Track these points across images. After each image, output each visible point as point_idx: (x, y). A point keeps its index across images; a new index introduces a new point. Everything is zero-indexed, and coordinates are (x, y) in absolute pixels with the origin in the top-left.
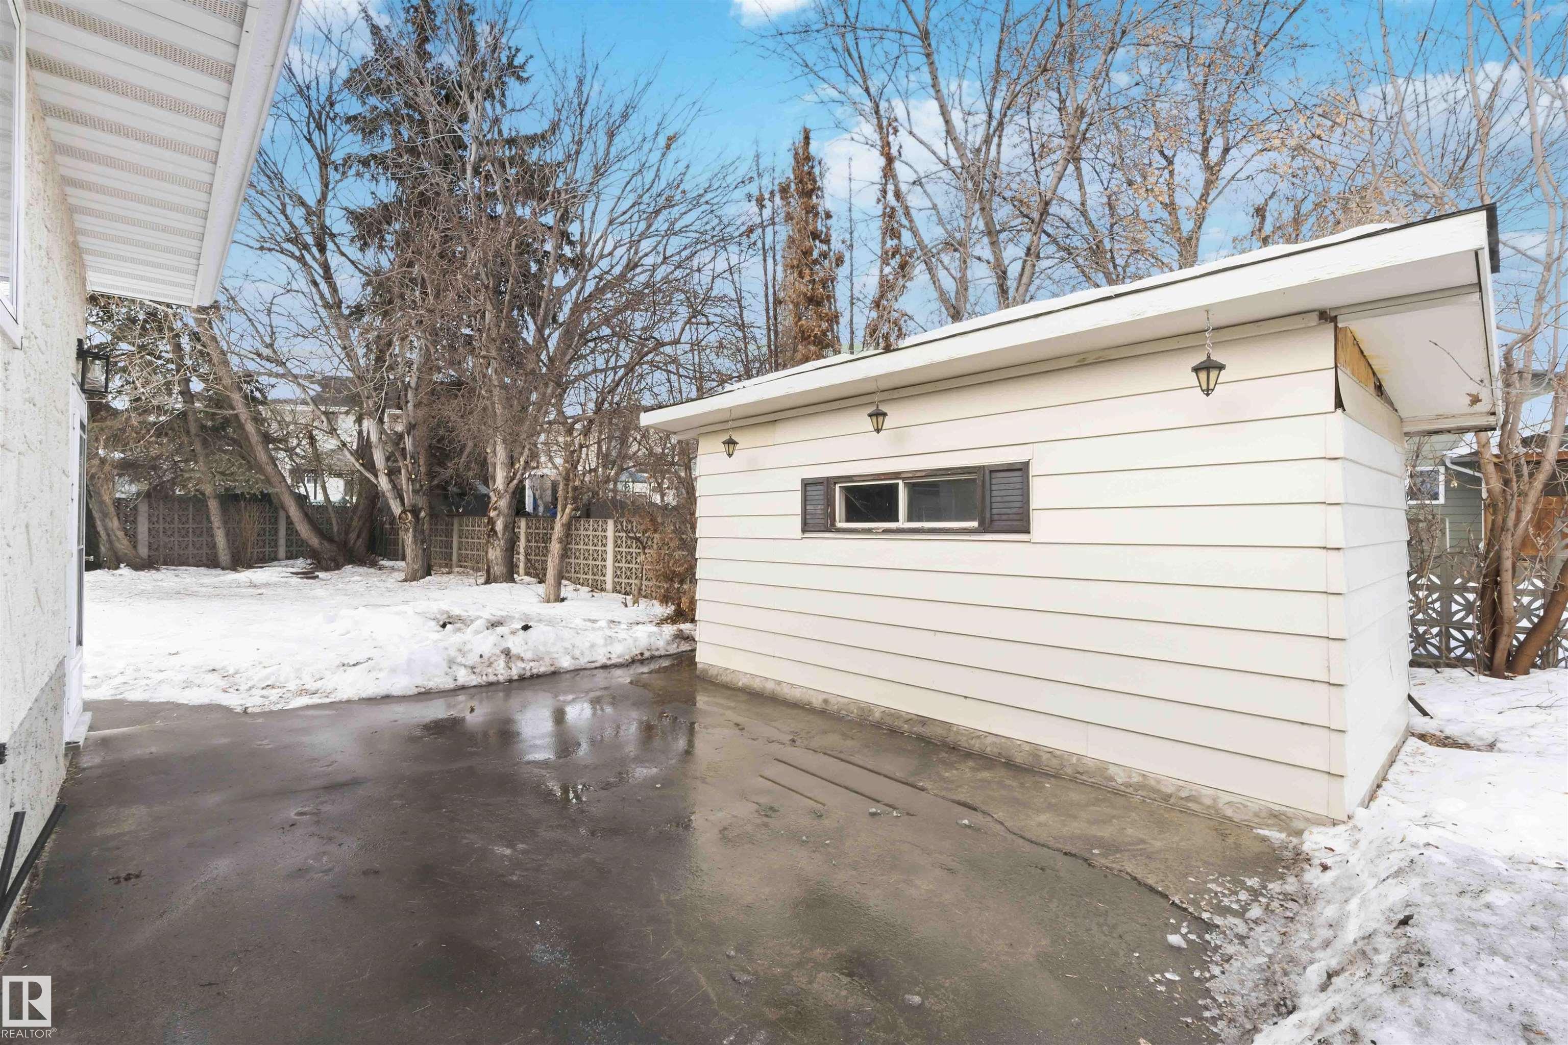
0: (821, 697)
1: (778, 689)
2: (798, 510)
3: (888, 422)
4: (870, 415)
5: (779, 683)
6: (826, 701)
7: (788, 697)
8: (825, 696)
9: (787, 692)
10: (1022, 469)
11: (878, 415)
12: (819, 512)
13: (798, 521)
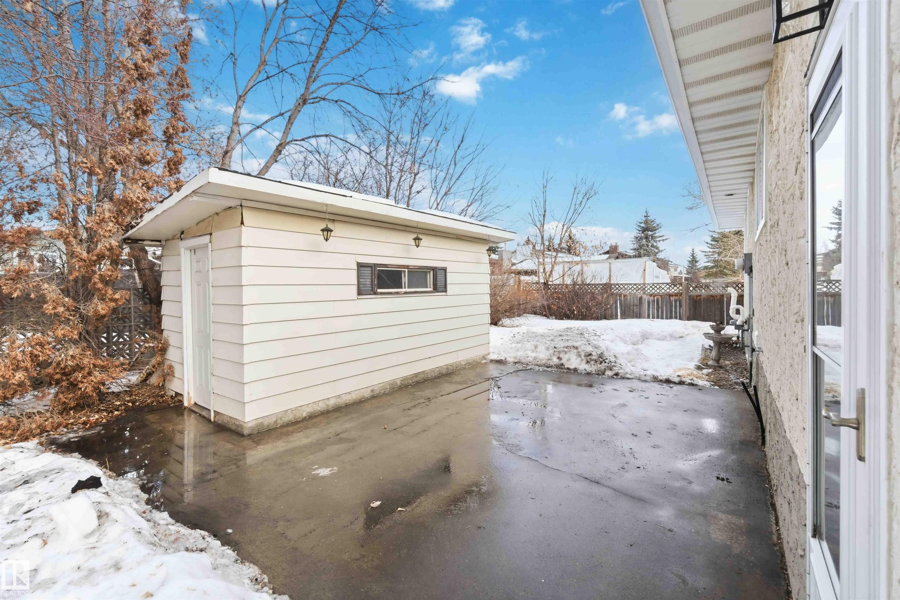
0: (369, 390)
1: (339, 400)
2: (356, 283)
3: (422, 243)
4: (414, 239)
5: (339, 396)
6: (372, 391)
7: (348, 401)
8: (371, 388)
9: (347, 399)
10: (445, 270)
11: (417, 239)
12: (368, 283)
13: (355, 289)
